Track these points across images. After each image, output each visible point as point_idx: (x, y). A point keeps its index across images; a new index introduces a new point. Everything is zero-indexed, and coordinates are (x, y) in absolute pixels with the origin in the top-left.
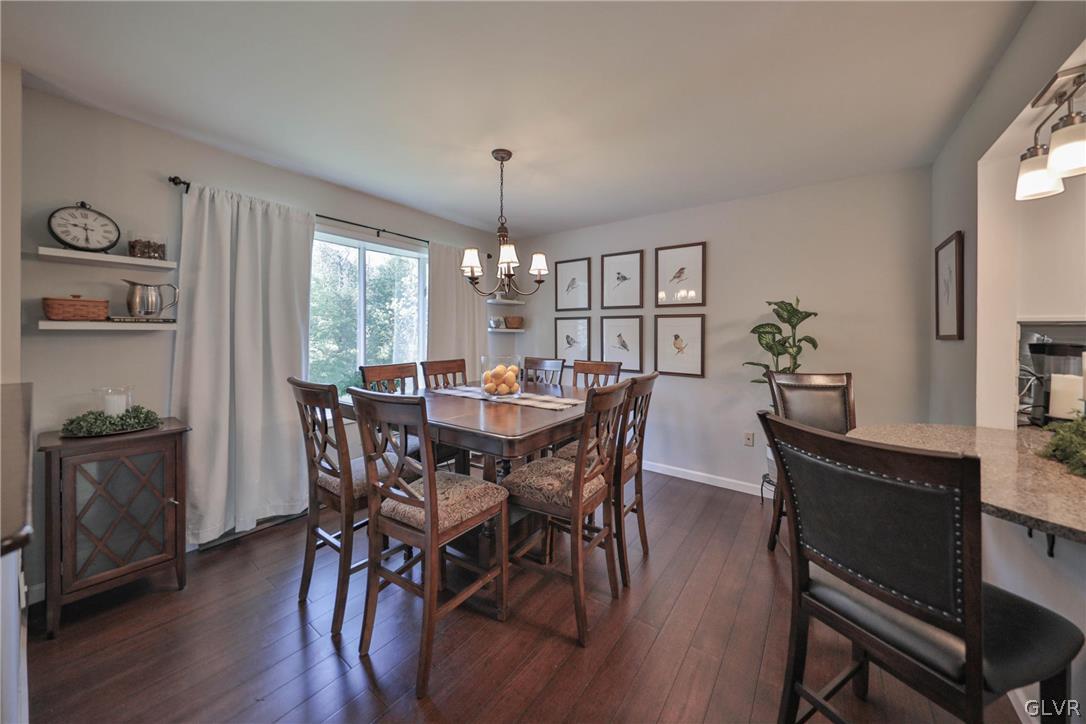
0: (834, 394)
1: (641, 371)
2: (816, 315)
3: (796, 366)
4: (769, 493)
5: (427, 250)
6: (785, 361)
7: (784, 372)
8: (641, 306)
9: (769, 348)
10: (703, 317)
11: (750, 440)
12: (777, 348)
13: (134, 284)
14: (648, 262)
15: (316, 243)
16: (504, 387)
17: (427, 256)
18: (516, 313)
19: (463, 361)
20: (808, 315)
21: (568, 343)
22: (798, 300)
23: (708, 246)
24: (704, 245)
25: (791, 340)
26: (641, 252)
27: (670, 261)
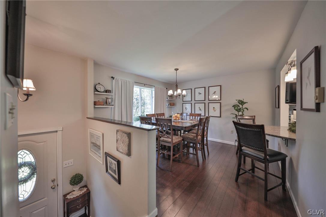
0: (252, 120)
1: (205, 116)
2: (247, 103)
3: (243, 114)
4: (237, 144)
5: (154, 88)
6: (240, 113)
7: (240, 115)
8: (205, 100)
9: (237, 110)
10: (220, 103)
11: (232, 132)
12: (239, 110)
13: (107, 98)
14: (207, 90)
15: (134, 88)
16: (177, 119)
17: (154, 89)
18: (172, 102)
19: (164, 113)
20: (246, 103)
21: (186, 109)
22: (243, 99)
23: (222, 86)
24: (221, 86)
25: (242, 109)
26: (205, 88)
27: (212, 90)
